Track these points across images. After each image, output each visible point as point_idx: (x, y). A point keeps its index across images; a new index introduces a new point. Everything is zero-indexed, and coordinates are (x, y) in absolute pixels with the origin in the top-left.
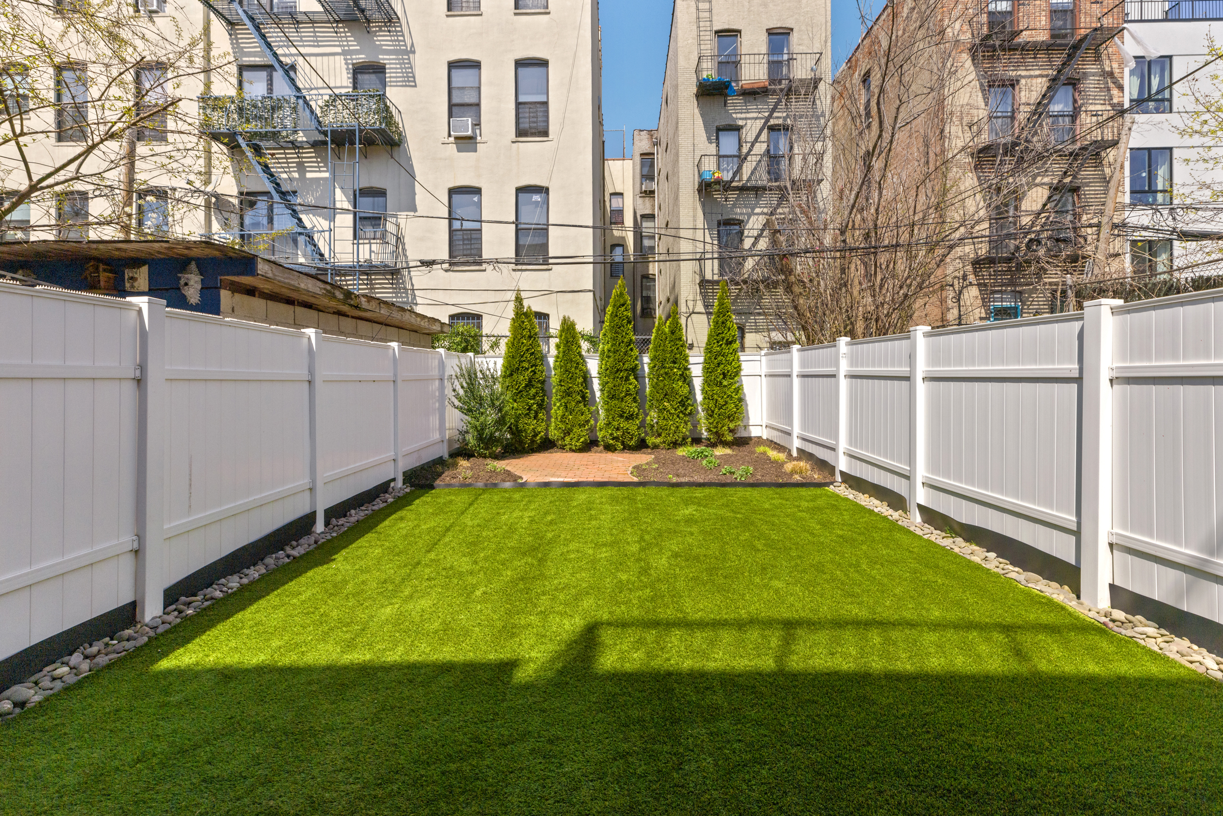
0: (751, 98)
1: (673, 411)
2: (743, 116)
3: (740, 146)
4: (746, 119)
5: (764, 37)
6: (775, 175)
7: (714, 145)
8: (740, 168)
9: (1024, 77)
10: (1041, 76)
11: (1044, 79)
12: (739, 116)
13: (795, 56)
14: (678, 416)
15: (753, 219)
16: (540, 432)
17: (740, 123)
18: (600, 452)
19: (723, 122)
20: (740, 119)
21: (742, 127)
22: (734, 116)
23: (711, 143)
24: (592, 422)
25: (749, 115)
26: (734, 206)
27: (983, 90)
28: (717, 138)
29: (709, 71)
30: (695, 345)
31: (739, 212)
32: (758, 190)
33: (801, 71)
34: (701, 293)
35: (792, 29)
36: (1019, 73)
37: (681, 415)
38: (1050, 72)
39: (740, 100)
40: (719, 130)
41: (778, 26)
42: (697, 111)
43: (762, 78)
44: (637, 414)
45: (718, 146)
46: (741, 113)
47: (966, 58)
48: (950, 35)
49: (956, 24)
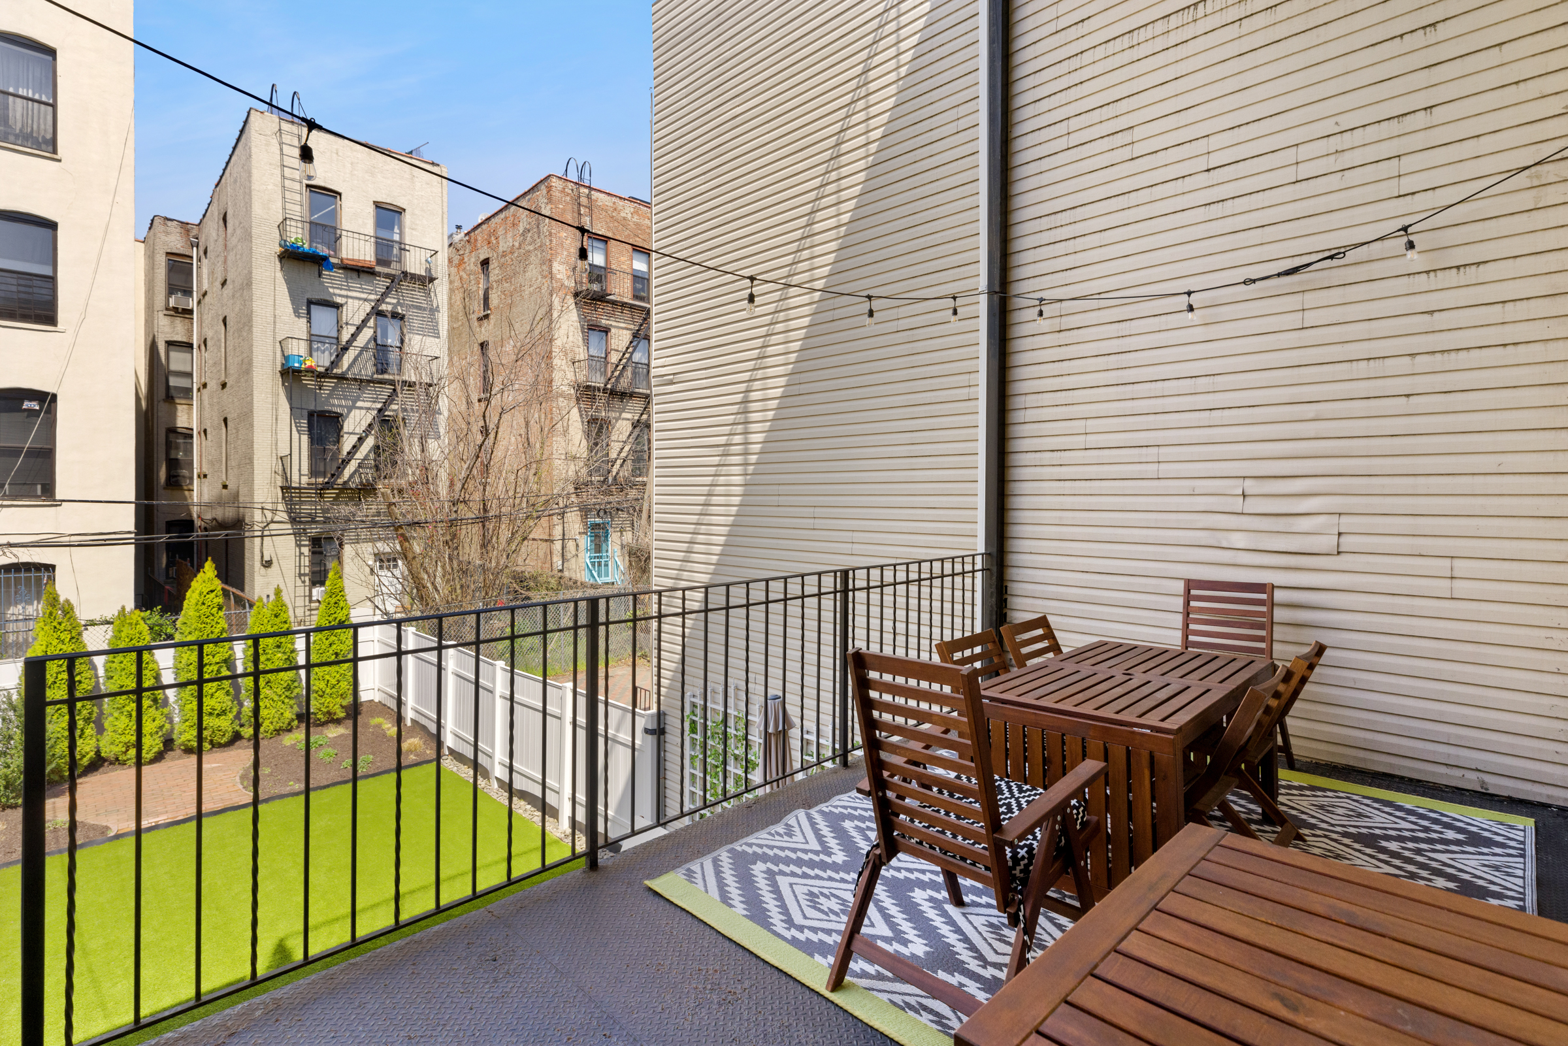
0: (355, 275)
1: (276, 698)
2: (343, 293)
3: (340, 329)
4: (347, 297)
5: (371, 209)
6: (382, 366)
7: (305, 320)
8: (339, 357)
9: (615, 327)
10: (627, 329)
11: (629, 332)
12: (337, 291)
13: (407, 247)
14: (283, 702)
15: (355, 414)
16: (87, 753)
17: (339, 300)
18: (179, 758)
19: (316, 296)
20: (340, 296)
21: (342, 305)
22: (331, 290)
23: (299, 317)
24: (167, 726)
25: (350, 294)
26: (330, 396)
27: (583, 332)
28: (309, 313)
29: (297, 235)
30: (274, 560)
31: (336, 405)
32: (362, 383)
33: (414, 264)
34: (283, 498)
35: (404, 210)
36: (610, 323)
37: (286, 700)
38: (632, 327)
39: (339, 274)
40: (310, 303)
41: (388, 201)
42: (279, 275)
43: (368, 258)
44: (231, 708)
45: (309, 322)
46: (341, 289)
47: (571, 300)
48: (558, 276)
49: (562, 268)
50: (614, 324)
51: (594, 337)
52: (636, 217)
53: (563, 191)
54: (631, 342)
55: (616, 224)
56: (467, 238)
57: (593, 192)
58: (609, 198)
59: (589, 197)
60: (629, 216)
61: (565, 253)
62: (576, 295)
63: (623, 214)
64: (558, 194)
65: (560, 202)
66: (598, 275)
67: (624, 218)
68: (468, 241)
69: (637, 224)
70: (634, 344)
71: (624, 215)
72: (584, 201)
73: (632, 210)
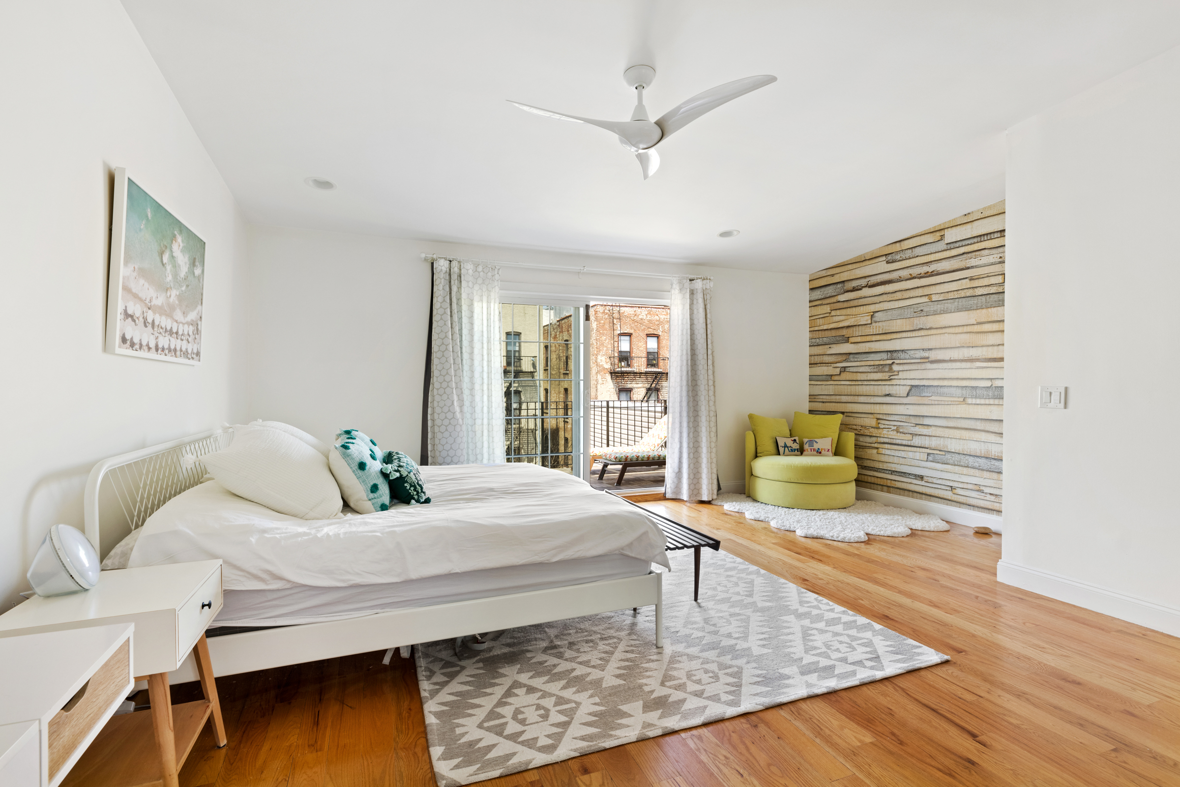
10: (644, 386)
11: (645, 388)
27: (616, 393)
35: (521, 333)
36: (632, 386)
38: (647, 384)
41: (513, 330)
47: (608, 377)
48: (601, 364)
49: (603, 358)
50: (635, 386)
51: (623, 396)
52: (649, 316)
53: (604, 312)
54: (647, 393)
55: (636, 324)
56: (558, 324)
57: (621, 309)
58: (632, 309)
59: (619, 312)
60: (645, 317)
61: (605, 349)
62: (611, 373)
63: (640, 317)
64: (600, 315)
65: (602, 319)
66: (625, 357)
67: (641, 319)
68: (559, 325)
69: (650, 321)
70: (648, 395)
71: (642, 317)
72: (616, 315)
73: (647, 312)
